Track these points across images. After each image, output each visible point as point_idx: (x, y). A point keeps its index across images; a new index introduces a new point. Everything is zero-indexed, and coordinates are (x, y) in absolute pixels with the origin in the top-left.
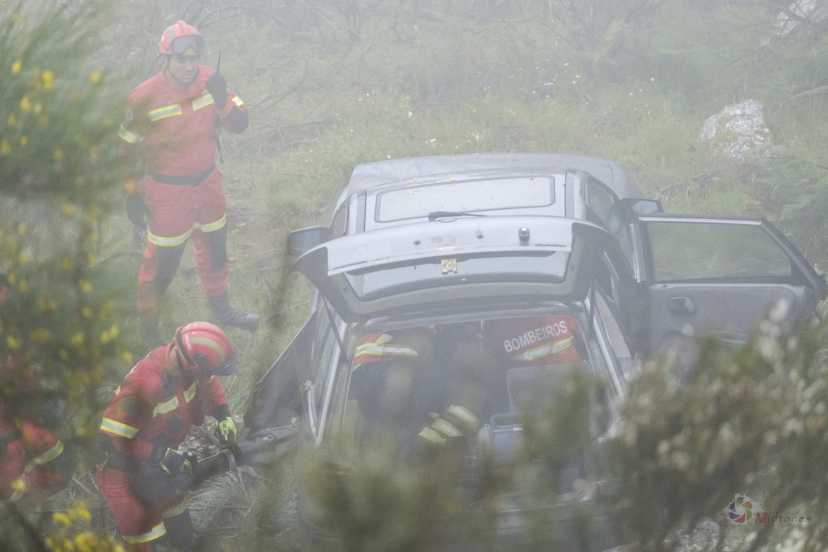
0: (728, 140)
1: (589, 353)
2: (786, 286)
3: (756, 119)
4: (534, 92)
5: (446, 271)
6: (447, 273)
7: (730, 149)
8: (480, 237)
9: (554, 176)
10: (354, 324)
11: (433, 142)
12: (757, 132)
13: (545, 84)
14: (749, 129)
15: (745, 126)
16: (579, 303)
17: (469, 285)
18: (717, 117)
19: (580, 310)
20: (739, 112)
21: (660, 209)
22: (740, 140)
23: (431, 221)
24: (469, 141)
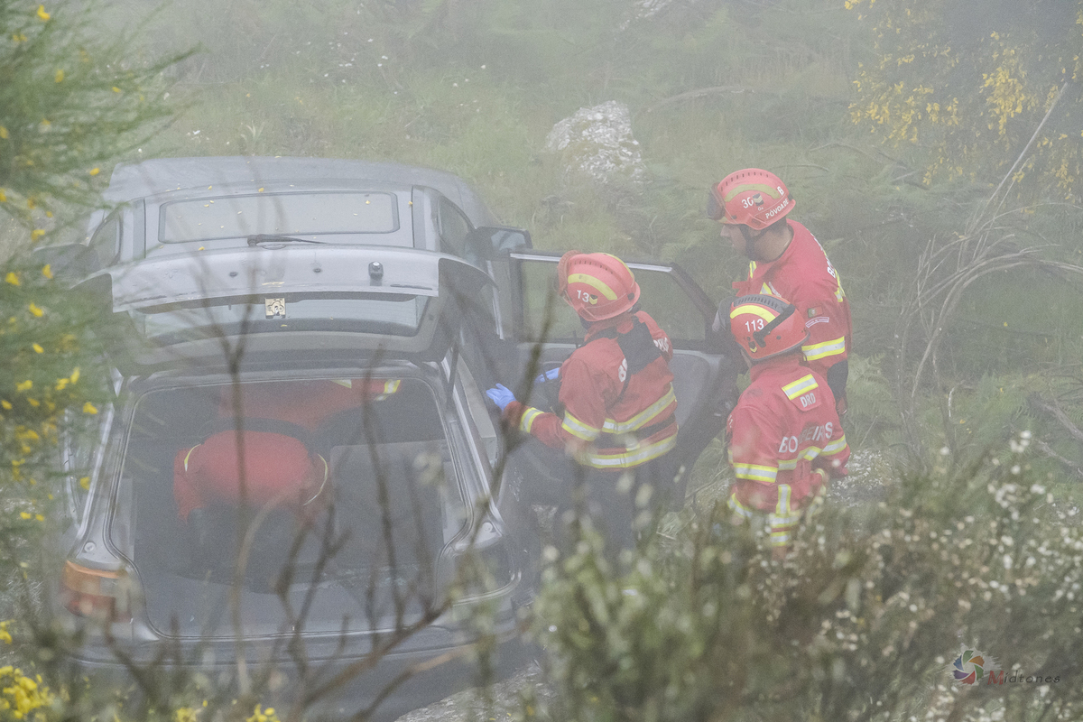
0: (585, 153)
1: (445, 430)
2: (697, 353)
3: (621, 127)
4: (326, 75)
5: (272, 314)
6: (271, 317)
7: (589, 166)
8: (318, 271)
9: (397, 193)
10: (133, 378)
11: (197, 135)
12: (624, 145)
13: (341, 65)
14: (612, 140)
15: (608, 136)
16: (433, 364)
17: (293, 334)
18: (570, 121)
19: (435, 373)
20: (599, 116)
21: (529, 243)
22: (602, 154)
23: (250, 246)
24: (243, 136)
